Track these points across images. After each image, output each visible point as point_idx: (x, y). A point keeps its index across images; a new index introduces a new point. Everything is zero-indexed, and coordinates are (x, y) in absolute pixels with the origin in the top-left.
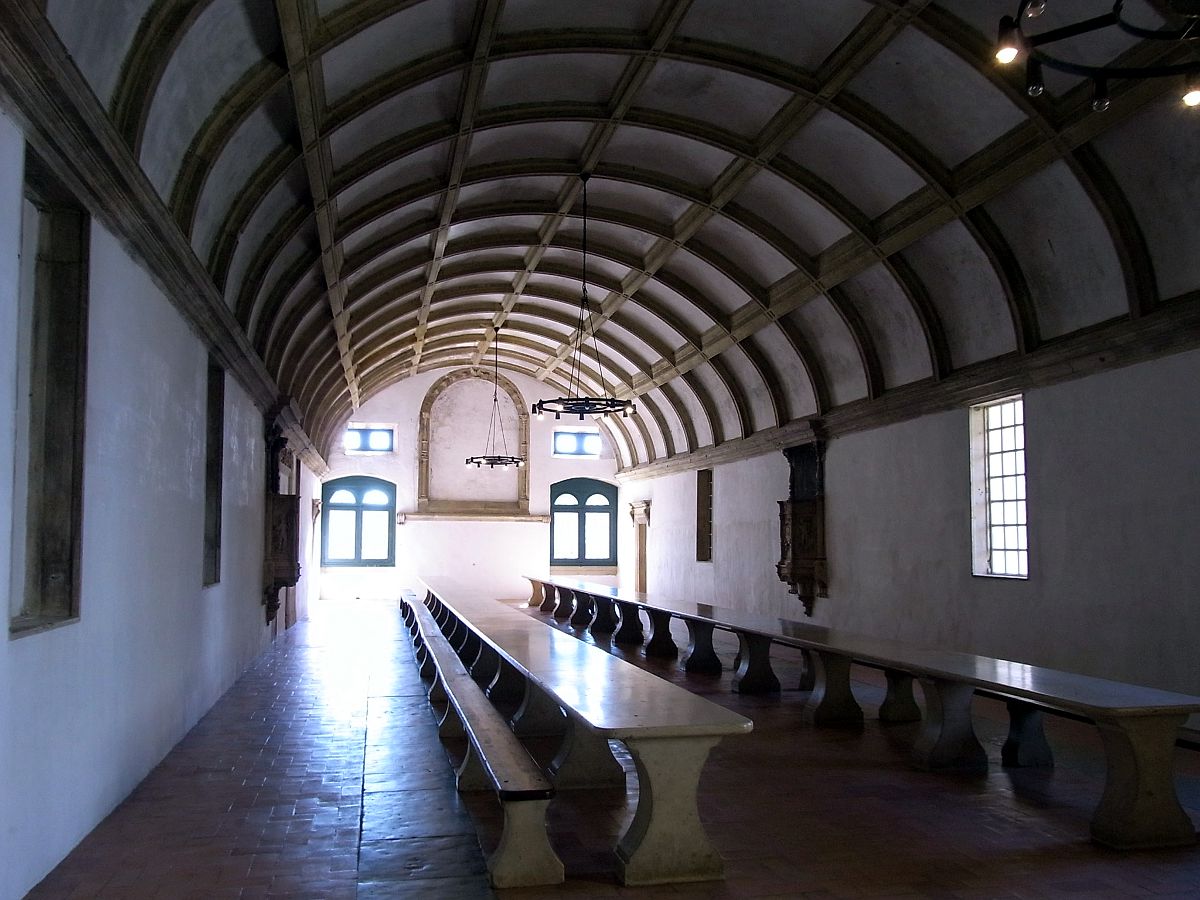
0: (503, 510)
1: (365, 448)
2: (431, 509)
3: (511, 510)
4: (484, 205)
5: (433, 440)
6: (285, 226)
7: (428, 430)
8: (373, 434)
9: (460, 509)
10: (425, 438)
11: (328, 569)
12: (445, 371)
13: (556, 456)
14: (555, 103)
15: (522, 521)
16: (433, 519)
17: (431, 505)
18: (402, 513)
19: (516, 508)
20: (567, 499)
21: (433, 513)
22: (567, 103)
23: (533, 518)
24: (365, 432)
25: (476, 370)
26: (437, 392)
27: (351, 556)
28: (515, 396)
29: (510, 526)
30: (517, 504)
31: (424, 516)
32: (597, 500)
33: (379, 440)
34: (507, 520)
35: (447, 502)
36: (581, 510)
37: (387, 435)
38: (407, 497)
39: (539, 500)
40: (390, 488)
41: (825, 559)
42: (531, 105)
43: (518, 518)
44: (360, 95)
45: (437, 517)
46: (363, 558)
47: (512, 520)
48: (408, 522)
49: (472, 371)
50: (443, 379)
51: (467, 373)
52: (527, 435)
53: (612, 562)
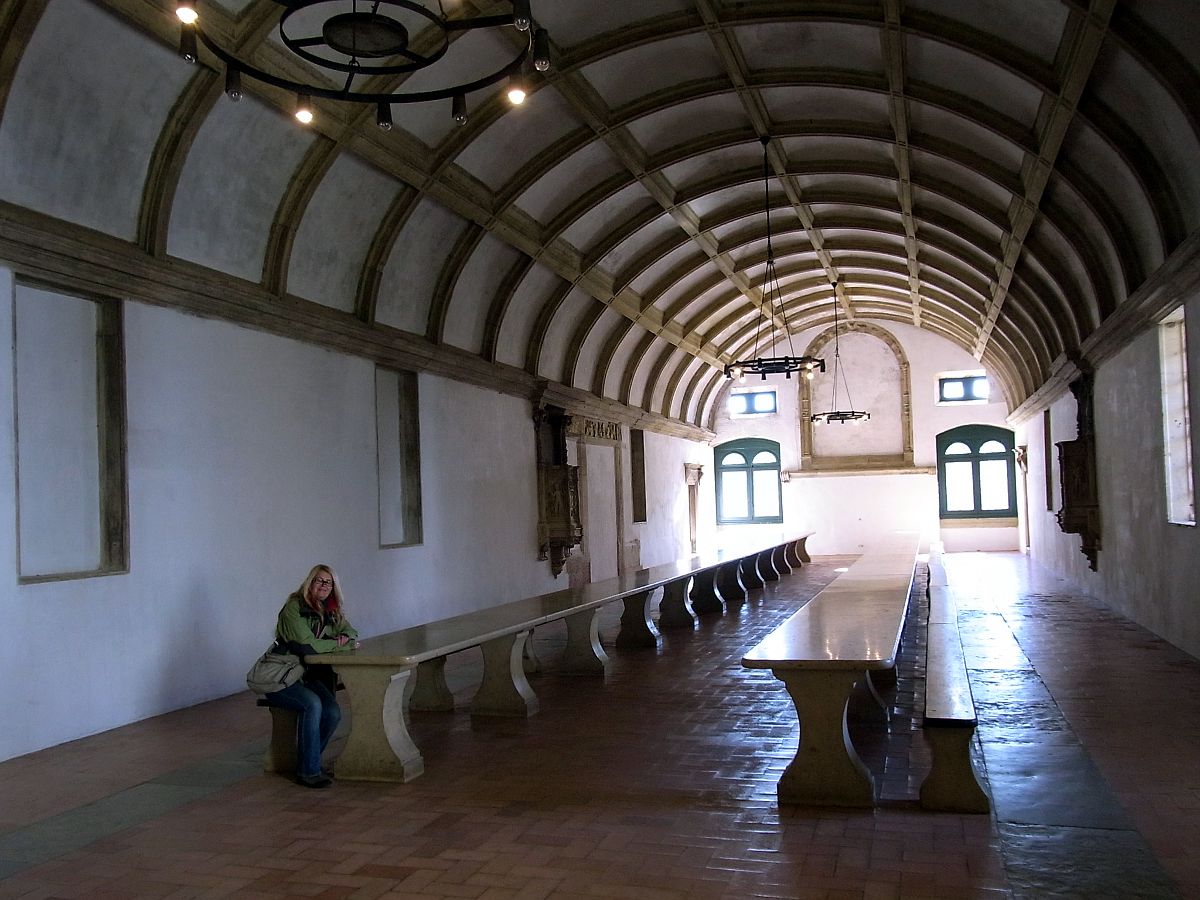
0: (887, 464)
1: (751, 410)
2: (816, 466)
3: (896, 463)
4: (705, 182)
5: (814, 398)
6: (462, 245)
7: (808, 389)
8: (757, 398)
9: (843, 465)
10: (805, 396)
11: (724, 527)
12: (821, 329)
13: (943, 404)
14: (679, 86)
15: (906, 473)
16: (817, 476)
17: (814, 462)
18: (785, 472)
19: (901, 460)
20: (958, 448)
21: (817, 470)
22: (692, 82)
23: (919, 470)
24: (750, 396)
25: (852, 324)
26: (815, 350)
27: (745, 514)
28: (893, 346)
29: (895, 479)
30: (902, 456)
31: (808, 474)
32: (992, 446)
33: (763, 403)
34: (891, 474)
35: (831, 458)
36: (975, 458)
37: (771, 396)
38: (791, 455)
39: (925, 451)
40: (773, 447)
41: (1098, 506)
42: (656, 94)
43: (902, 471)
44: (458, 133)
45: (819, 473)
46: (756, 515)
47: (896, 474)
48: (792, 480)
49: (849, 326)
50: (820, 337)
51: (844, 328)
52: (908, 386)
53: (1012, 512)
